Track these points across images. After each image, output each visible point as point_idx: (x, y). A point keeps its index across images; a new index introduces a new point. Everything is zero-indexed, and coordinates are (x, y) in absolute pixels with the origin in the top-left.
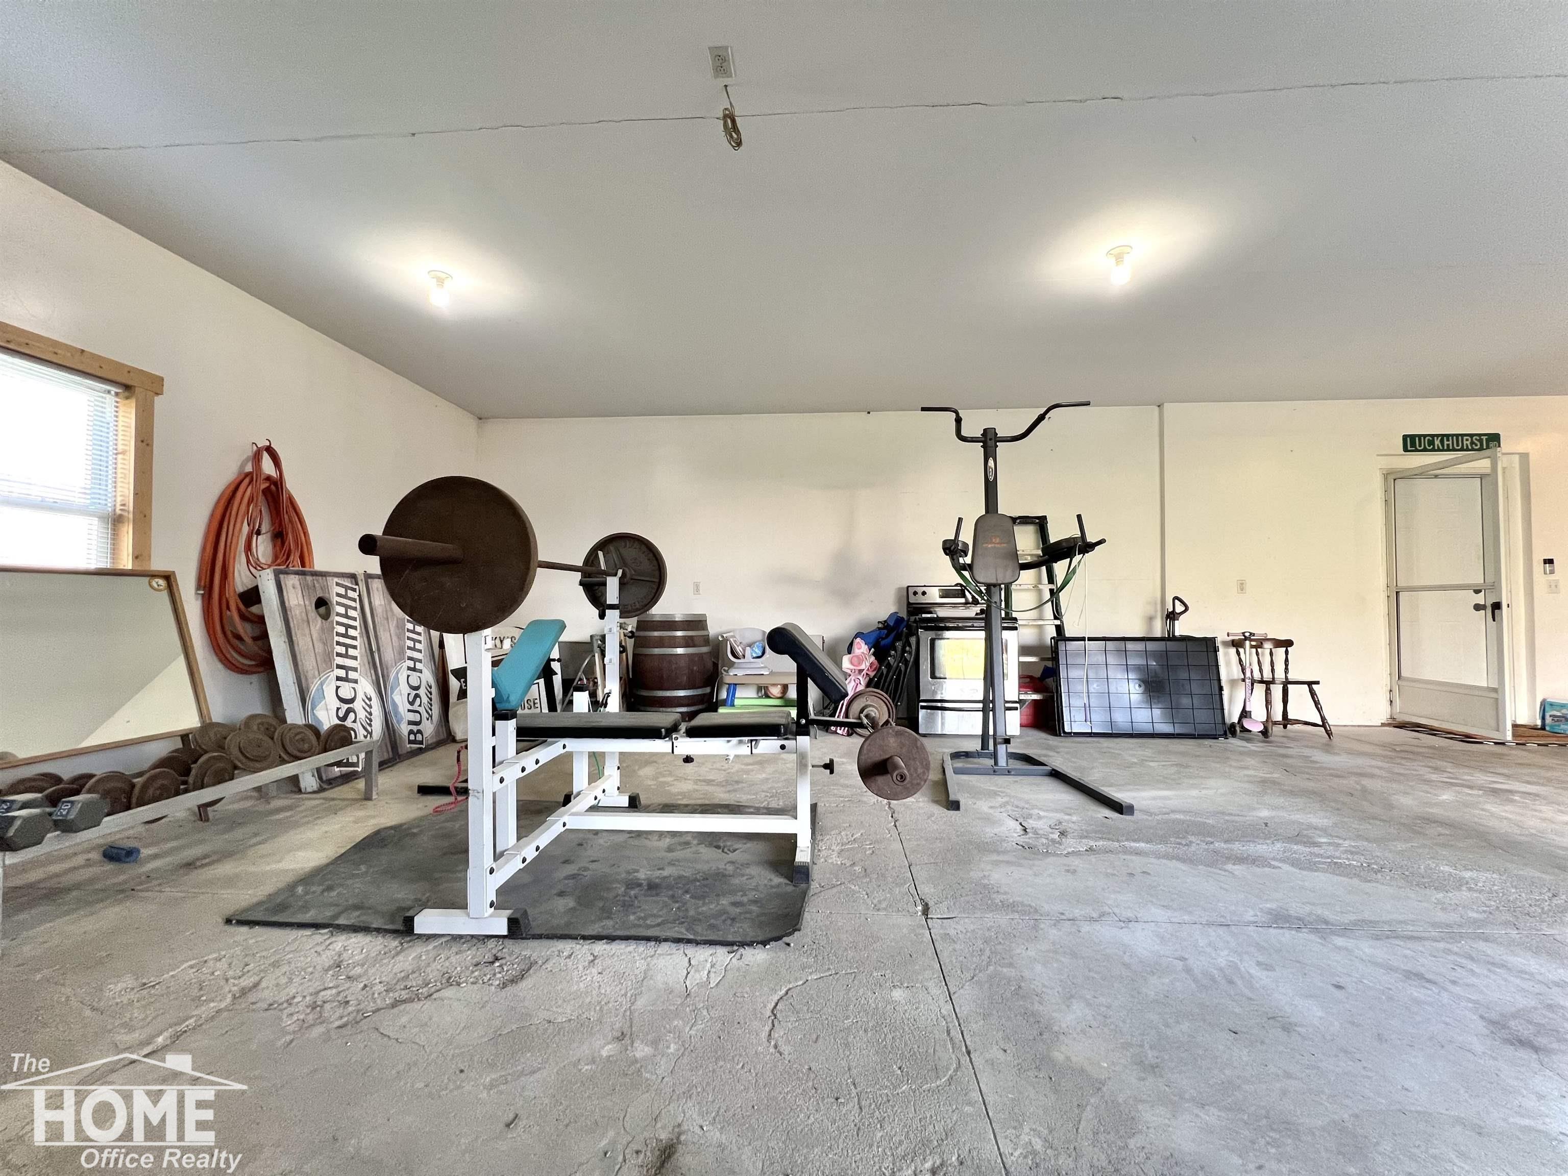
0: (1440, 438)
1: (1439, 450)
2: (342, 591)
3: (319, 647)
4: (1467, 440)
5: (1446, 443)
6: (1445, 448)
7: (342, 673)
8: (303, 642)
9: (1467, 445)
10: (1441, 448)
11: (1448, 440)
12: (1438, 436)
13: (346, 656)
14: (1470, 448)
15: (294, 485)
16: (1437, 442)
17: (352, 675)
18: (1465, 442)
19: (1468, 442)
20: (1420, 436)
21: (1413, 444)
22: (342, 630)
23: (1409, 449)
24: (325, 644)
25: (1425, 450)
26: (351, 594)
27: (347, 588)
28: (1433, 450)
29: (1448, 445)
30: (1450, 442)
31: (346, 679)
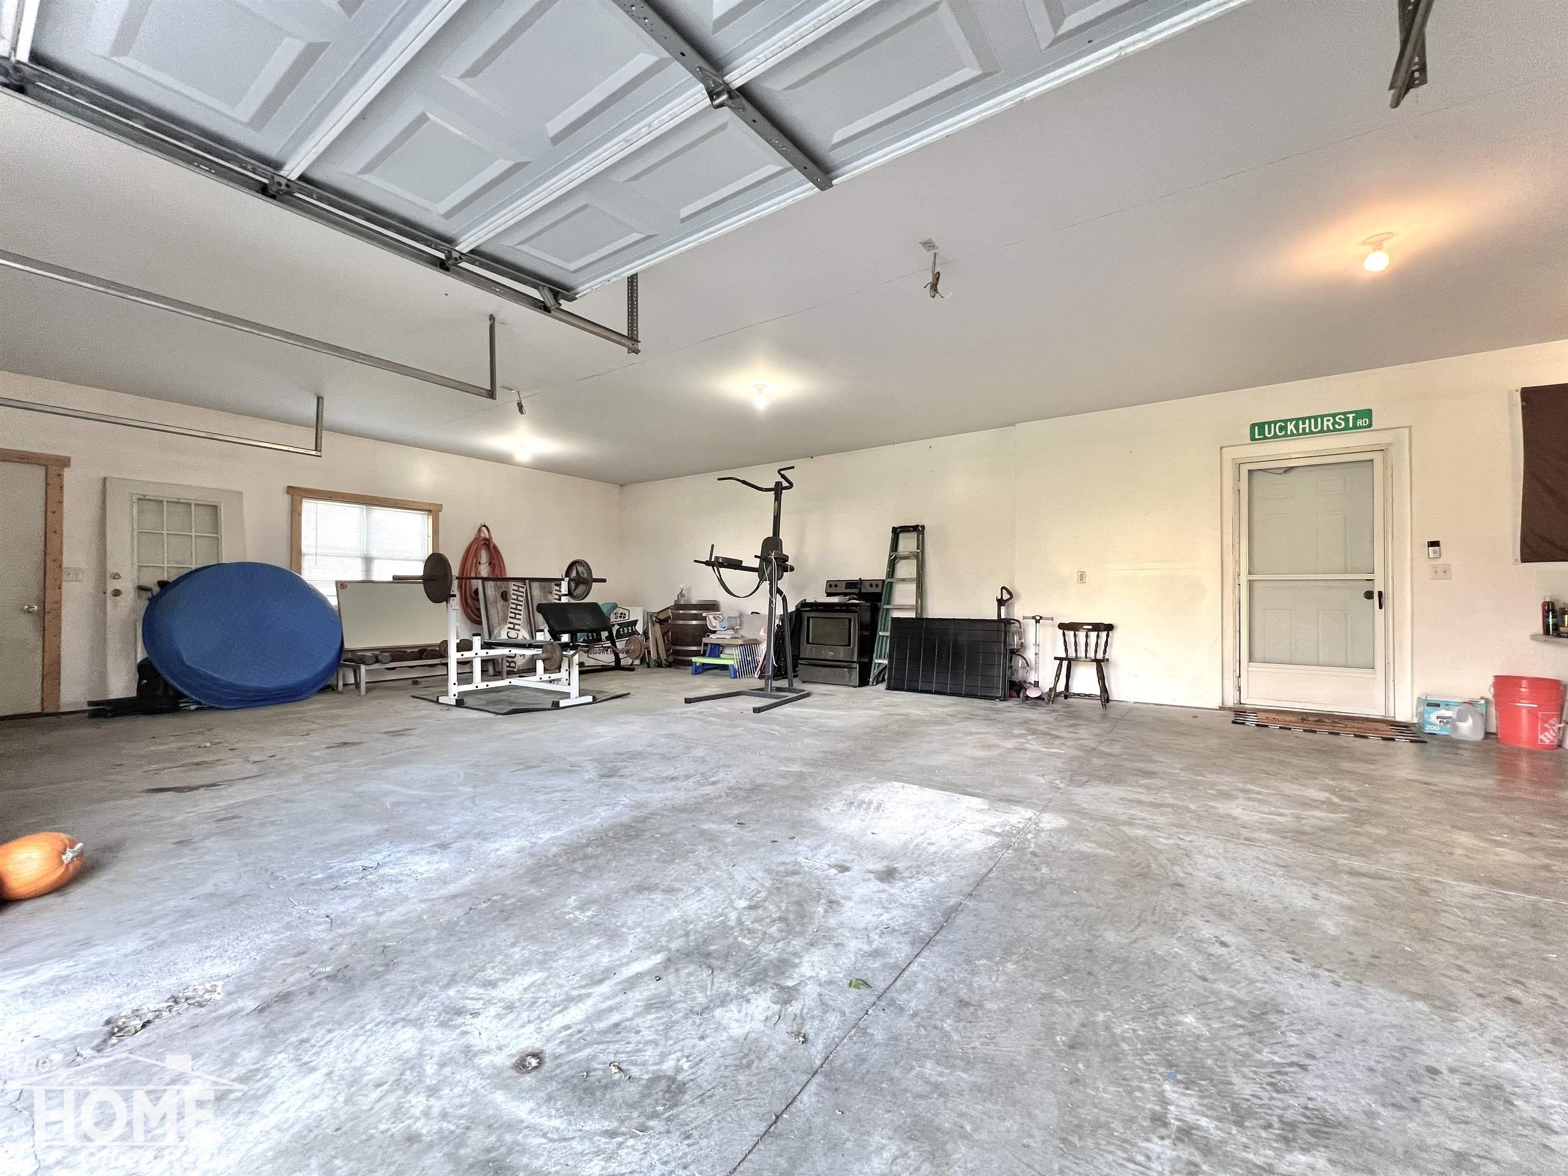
0: (1294, 422)
1: (1292, 434)
2: (516, 588)
3: (501, 614)
4: (1328, 421)
5: (1301, 426)
6: (1301, 431)
7: (512, 626)
8: (493, 612)
9: (1328, 425)
10: (1295, 432)
11: (1304, 423)
12: (1291, 420)
13: (515, 618)
14: (1331, 428)
15: (496, 540)
16: (1291, 427)
17: (517, 627)
18: (1325, 423)
19: (1330, 424)
20: (1269, 423)
21: (1262, 432)
22: (514, 606)
23: (1257, 437)
24: (504, 612)
25: (1276, 436)
26: (521, 589)
27: (519, 587)
28: (1286, 435)
29: (1304, 429)
30: (1307, 425)
31: (513, 629)
